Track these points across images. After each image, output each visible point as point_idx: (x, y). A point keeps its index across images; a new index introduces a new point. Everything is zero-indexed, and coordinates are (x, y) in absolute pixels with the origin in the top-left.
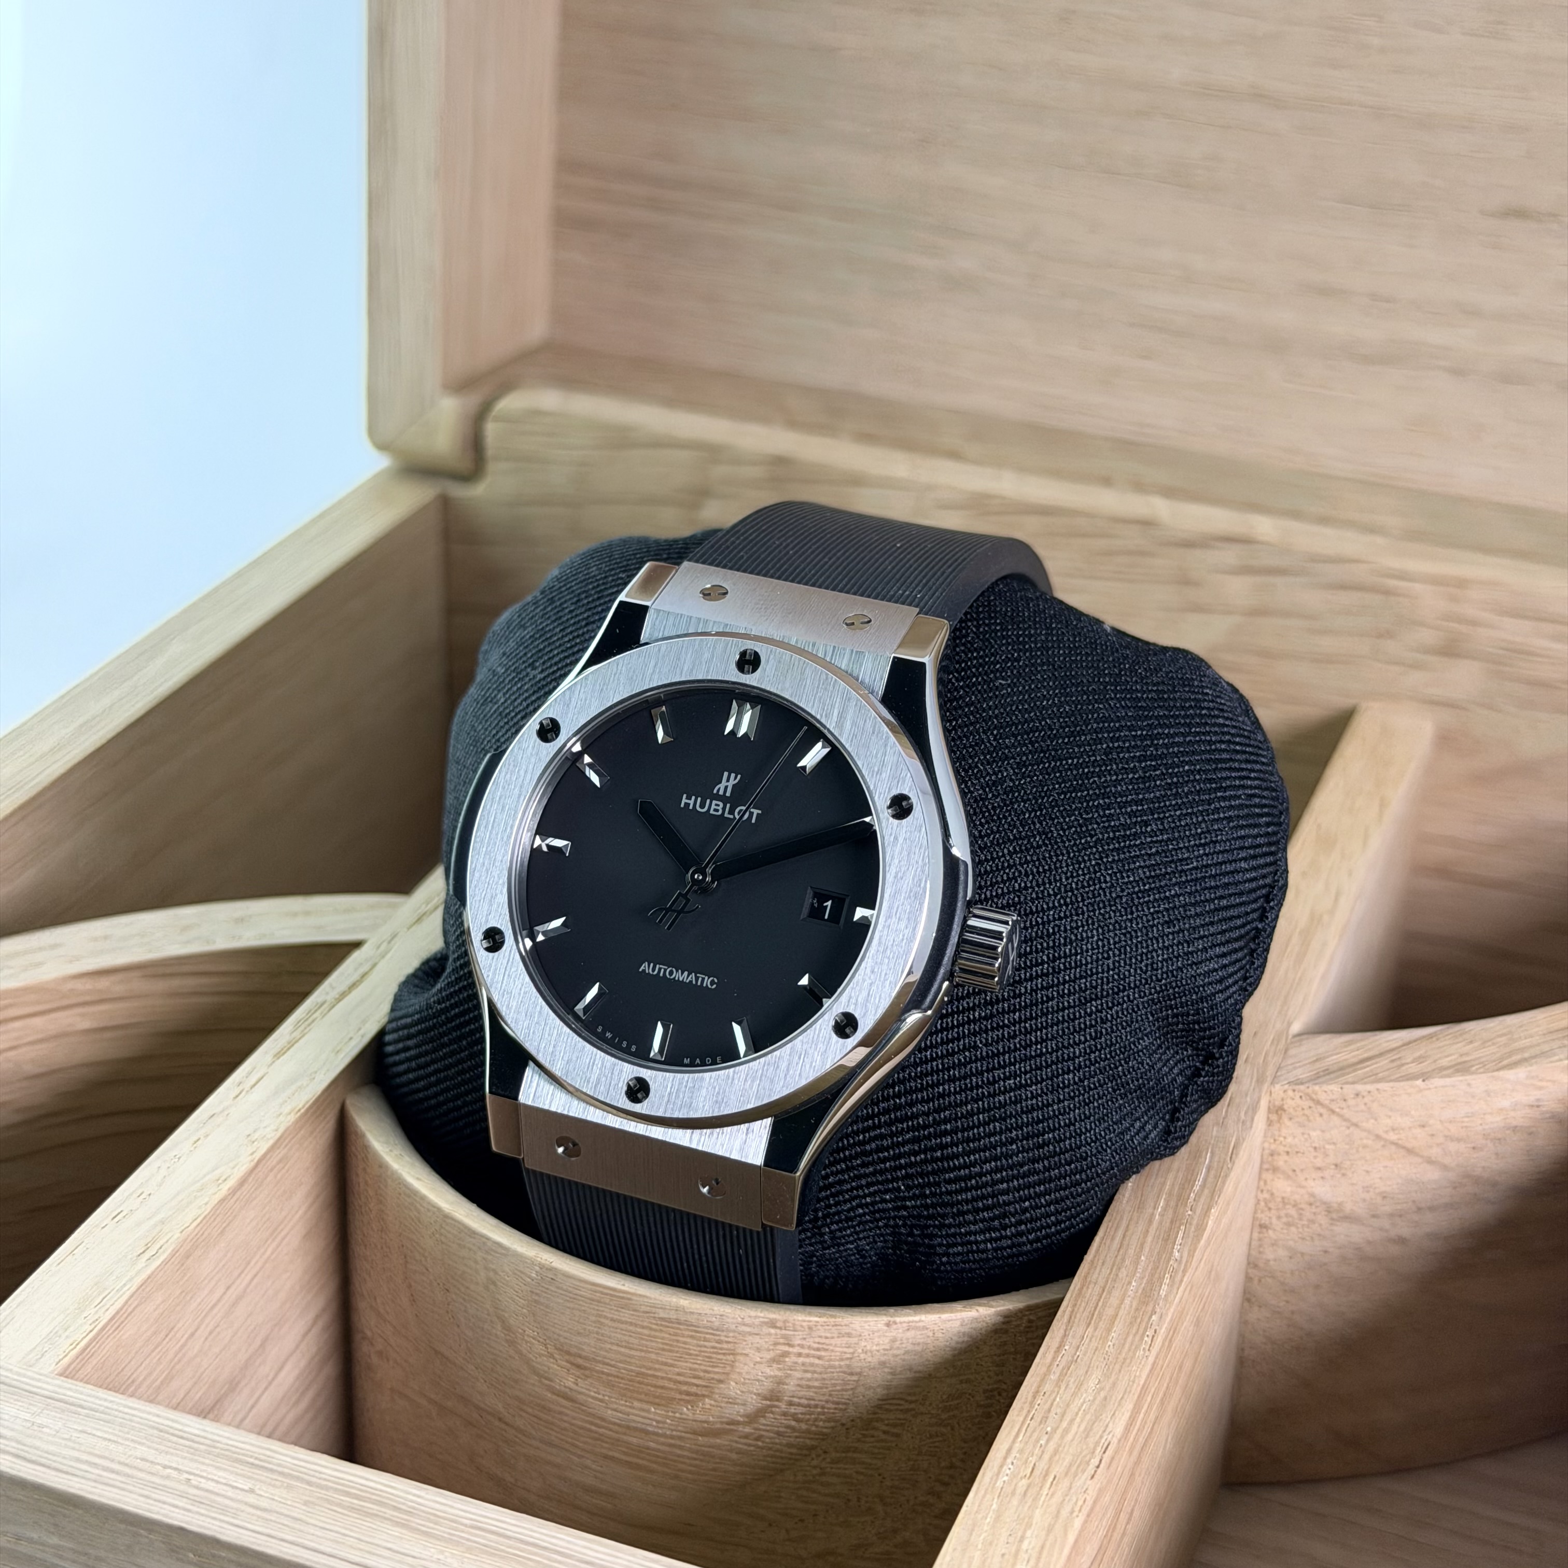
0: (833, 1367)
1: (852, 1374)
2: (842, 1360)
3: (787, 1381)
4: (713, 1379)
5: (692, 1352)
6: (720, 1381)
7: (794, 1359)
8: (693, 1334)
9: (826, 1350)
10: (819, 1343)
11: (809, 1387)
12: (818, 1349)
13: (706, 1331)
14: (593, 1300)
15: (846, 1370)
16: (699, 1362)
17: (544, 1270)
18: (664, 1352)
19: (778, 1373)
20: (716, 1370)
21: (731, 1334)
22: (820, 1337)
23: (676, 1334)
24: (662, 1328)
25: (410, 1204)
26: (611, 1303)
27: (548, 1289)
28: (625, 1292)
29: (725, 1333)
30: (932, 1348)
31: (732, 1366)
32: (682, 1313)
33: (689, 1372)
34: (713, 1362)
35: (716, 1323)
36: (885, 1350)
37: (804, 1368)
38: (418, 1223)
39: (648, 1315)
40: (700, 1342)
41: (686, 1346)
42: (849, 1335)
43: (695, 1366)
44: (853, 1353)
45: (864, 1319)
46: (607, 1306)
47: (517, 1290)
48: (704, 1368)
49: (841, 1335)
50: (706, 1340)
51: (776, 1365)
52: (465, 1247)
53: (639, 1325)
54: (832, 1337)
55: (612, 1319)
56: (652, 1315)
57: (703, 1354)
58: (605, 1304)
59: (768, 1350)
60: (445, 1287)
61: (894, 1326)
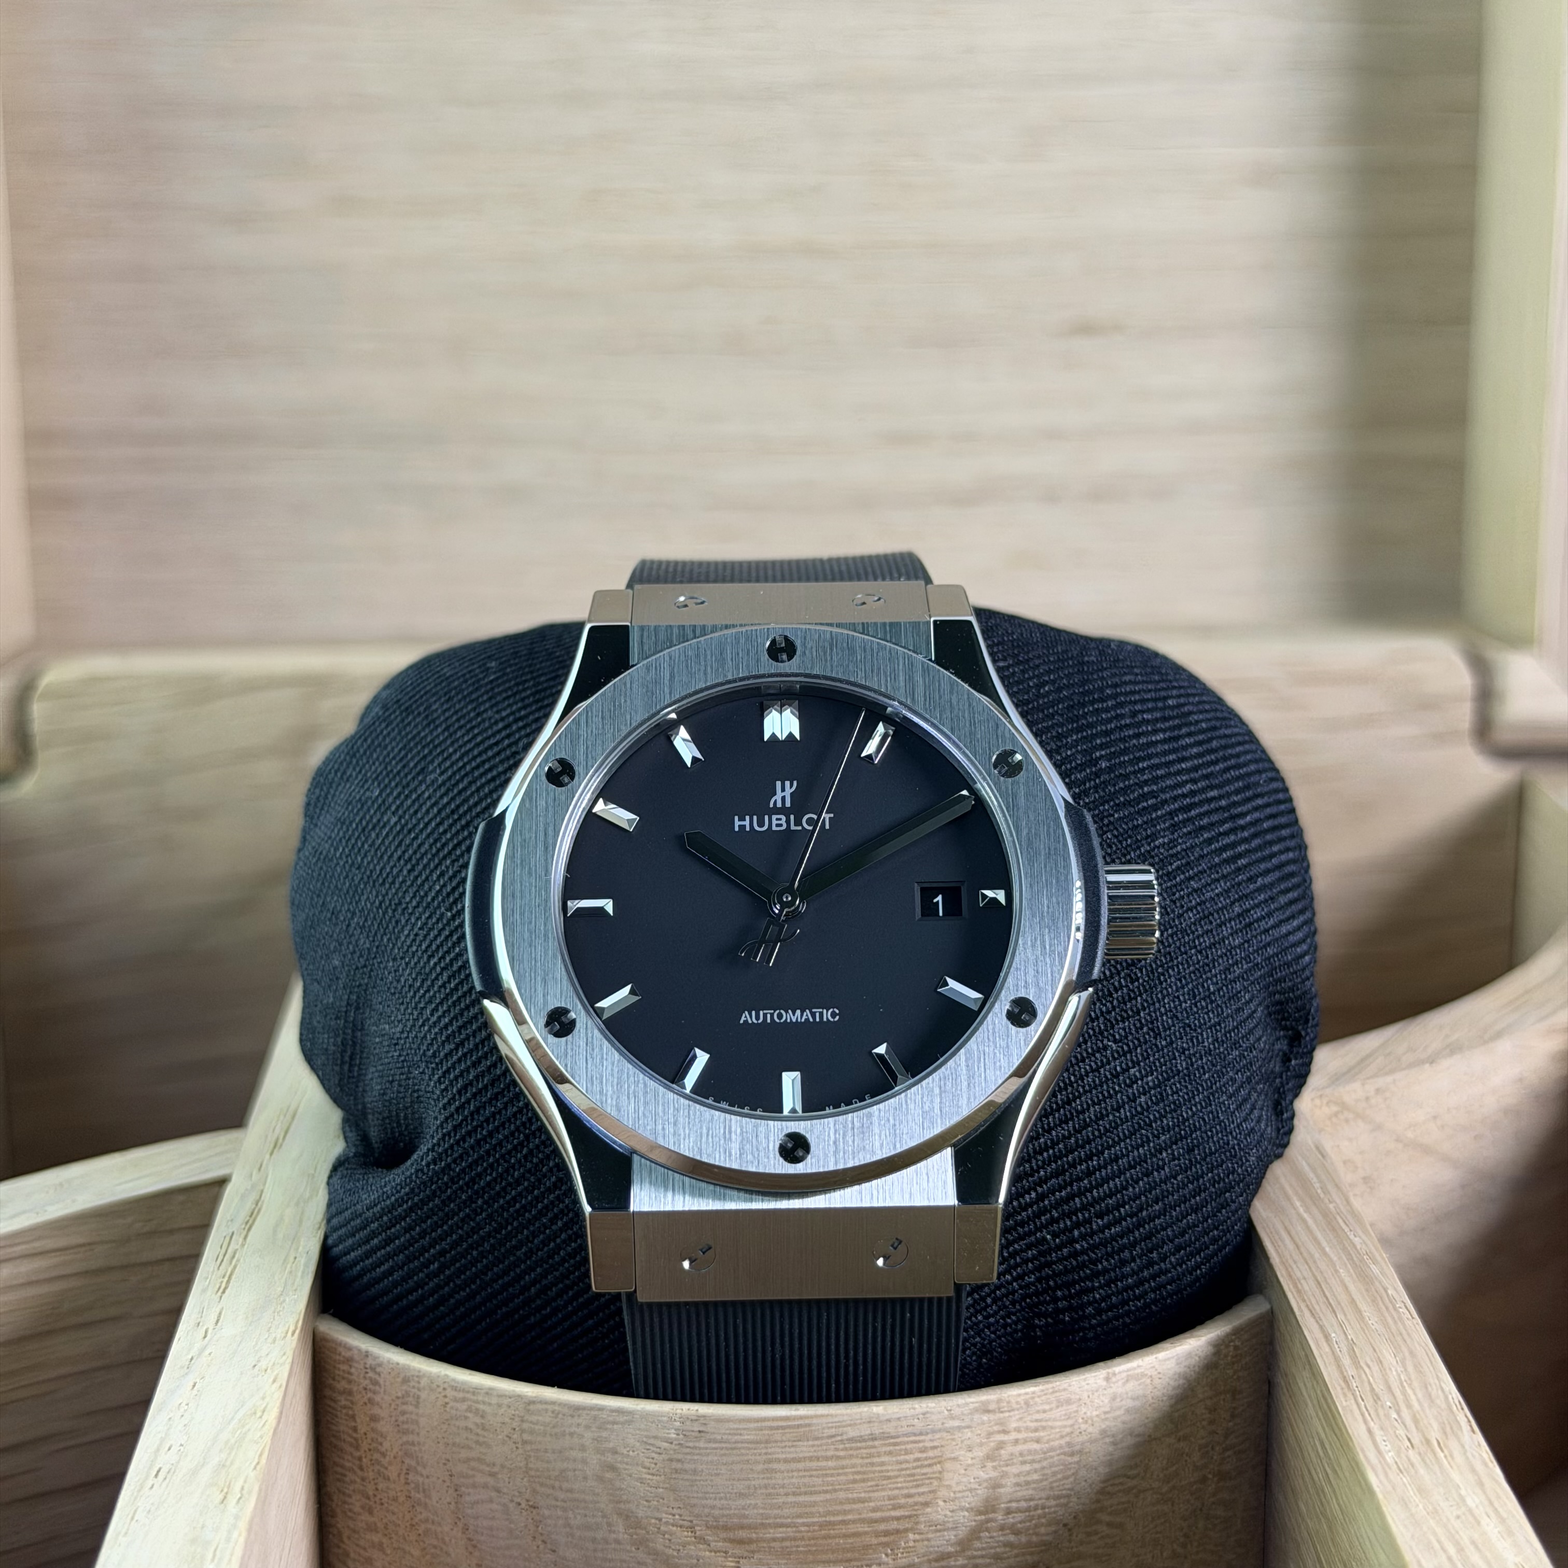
0: (1052, 1449)
1: (1072, 1454)
2: (1062, 1437)
3: (1003, 1482)
4: (916, 1504)
5: (890, 1474)
6: (926, 1504)
7: (1010, 1449)
8: (891, 1448)
9: (1044, 1428)
10: (1036, 1421)
11: (1027, 1483)
12: (1036, 1430)
13: (906, 1439)
14: (757, 1442)
15: (1067, 1449)
16: (899, 1485)
17: (688, 1423)
18: (856, 1486)
19: (993, 1474)
20: (921, 1490)
21: (937, 1436)
22: (1038, 1412)
23: (871, 1456)
24: (851, 1452)
25: (466, 1410)
26: (784, 1438)
27: (695, 1448)
28: (801, 1418)
29: (930, 1436)
30: (1151, 1401)
31: (940, 1479)
32: (876, 1424)
33: (887, 1502)
34: (916, 1480)
35: (919, 1425)
36: (1105, 1413)
37: (1020, 1459)
38: (480, 1432)
39: (833, 1440)
40: (899, 1458)
41: (884, 1468)
42: (1068, 1402)
43: (896, 1492)
44: (1072, 1426)
45: (1082, 1377)
46: (779, 1444)
47: (648, 1465)
48: (906, 1491)
49: (1060, 1404)
50: (907, 1452)
51: (990, 1464)
52: (563, 1434)
53: (822, 1457)
54: (1051, 1409)
55: (786, 1461)
56: (839, 1438)
57: (904, 1472)
58: (776, 1442)
59: (981, 1445)
60: (531, 1503)
61: (1114, 1379)
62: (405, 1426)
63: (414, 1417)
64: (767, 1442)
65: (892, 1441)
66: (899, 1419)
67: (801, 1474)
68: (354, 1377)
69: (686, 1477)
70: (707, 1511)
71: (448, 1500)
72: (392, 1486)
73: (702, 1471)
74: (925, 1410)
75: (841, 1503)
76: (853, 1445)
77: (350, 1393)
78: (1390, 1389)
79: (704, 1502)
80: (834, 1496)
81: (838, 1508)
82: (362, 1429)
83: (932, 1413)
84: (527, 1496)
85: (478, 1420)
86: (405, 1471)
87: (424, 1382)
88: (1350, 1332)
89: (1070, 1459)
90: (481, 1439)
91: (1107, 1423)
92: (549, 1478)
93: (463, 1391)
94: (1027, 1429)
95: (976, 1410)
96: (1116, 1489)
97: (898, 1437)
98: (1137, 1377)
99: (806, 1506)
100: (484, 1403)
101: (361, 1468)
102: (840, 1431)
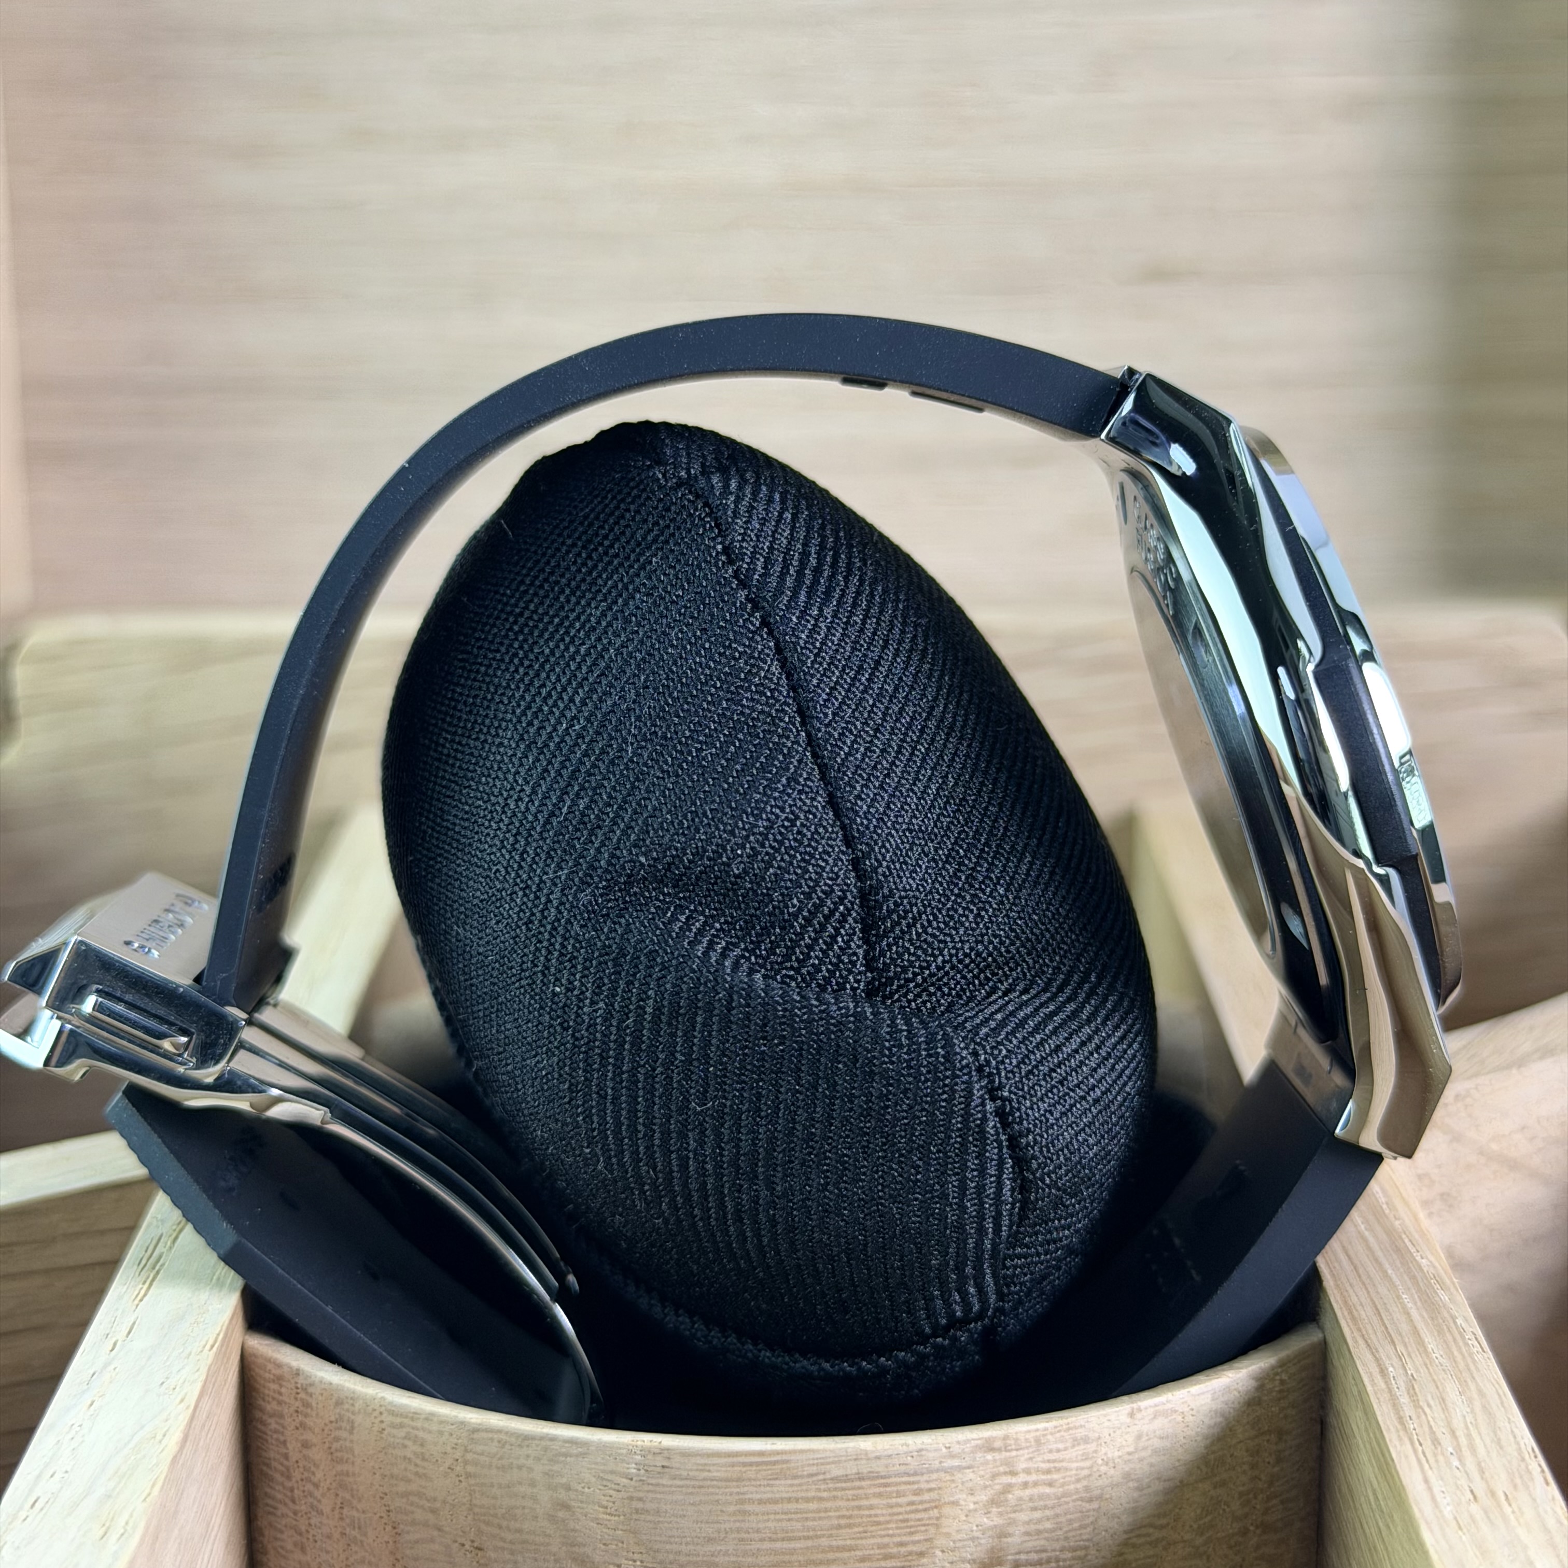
0: (1068, 1494)
1: (1090, 1500)
2: (1078, 1481)
3: (1011, 1530)
4: (910, 1553)
5: (881, 1519)
6: (921, 1554)
7: (1018, 1493)
8: (882, 1489)
9: (1058, 1470)
10: (1049, 1461)
11: (1039, 1532)
12: (1048, 1472)
13: (898, 1480)
14: (727, 1480)
15: (1084, 1495)
16: (891, 1532)
17: (650, 1457)
18: (840, 1531)
19: (998, 1521)
20: (916, 1537)
21: (934, 1476)
22: (1051, 1451)
23: (857, 1498)
24: (835, 1493)
25: (405, 1438)
26: (759, 1476)
27: (658, 1485)
28: (778, 1453)
29: (926, 1477)
30: (1184, 1441)
31: (937, 1526)
32: (864, 1462)
33: (878, 1551)
34: (911, 1527)
35: (914, 1464)
36: (1129, 1454)
37: (1031, 1504)
38: (419, 1462)
39: (815, 1478)
40: (890, 1501)
41: (872, 1512)
42: (1086, 1440)
43: (886, 1540)
44: (1091, 1467)
45: (1102, 1412)
46: (753, 1483)
47: (605, 1503)
48: (898, 1539)
49: (1076, 1442)
50: (899, 1494)
51: (994, 1510)
52: (511, 1466)
53: (802, 1498)
54: (1066, 1449)
55: (761, 1502)
56: (821, 1477)
57: (896, 1517)
58: (750, 1480)
59: (986, 1487)
60: (476, 1545)
61: (1138, 1416)
62: (339, 1454)
63: (348, 1444)
64: (738, 1480)
65: (883, 1481)
66: (890, 1456)
67: (778, 1517)
68: (285, 1398)
69: (649, 1518)
70: (671, 1557)
71: (386, 1538)
72: (325, 1521)
73: (666, 1512)
74: (920, 1446)
75: (823, 1552)
76: (839, 1485)
77: (281, 1416)
78: (1453, 1433)
79: (668, 1547)
80: (816, 1542)
81: (820, 1556)
82: (294, 1456)
83: (927, 1450)
84: (472, 1535)
85: (417, 1449)
86: (339, 1505)
87: (358, 1405)
88: (1409, 1365)
89: (1088, 1506)
90: (421, 1471)
91: (1132, 1466)
92: (495, 1516)
93: (401, 1415)
94: (1038, 1471)
95: (978, 1448)
96: (1142, 1540)
97: (889, 1477)
98: (1165, 1414)
99: (783, 1554)
100: (423, 1429)
101: (294, 1502)
102: (823, 1468)
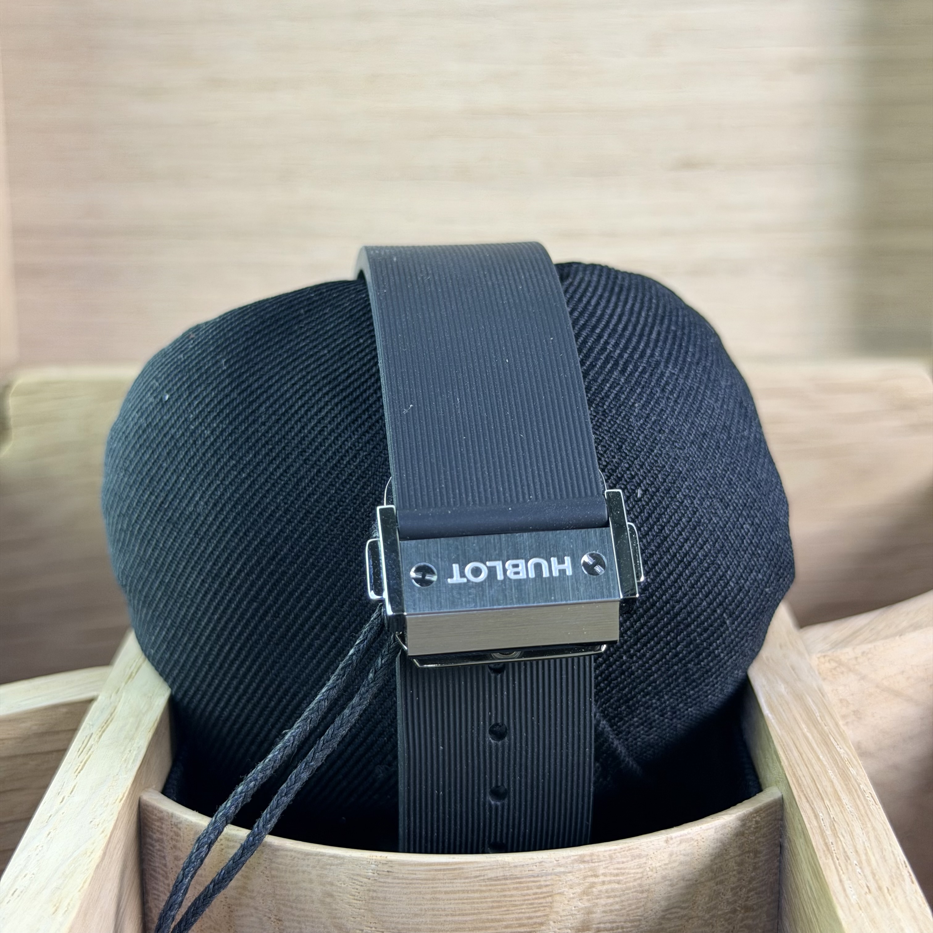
0: (629, 889)
1: (642, 892)
2: (635, 880)
3: (595, 909)
4: (534, 923)
5: (517, 903)
6: (542, 924)
7: (599, 887)
9: (623, 874)
10: (617, 869)
11: (611, 911)
13: (528, 879)
14: (427, 880)
15: (639, 889)
16: (523, 911)
17: (382, 867)
18: (493, 910)
19: (587, 904)
20: (537, 914)
21: (550, 878)
22: (618, 863)
23: (503, 890)
24: (490, 888)
26: (445, 877)
27: (385, 882)
28: (456, 863)
29: (544, 878)
30: (698, 857)
31: (551, 907)
32: (507, 869)
33: (515, 922)
34: (536, 907)
35: (537, 871)
36: (665, 864)
37: (607, 894)
39: (478, 879)
40: (523, 892)
41: (513, 899)
42: (639, 856)
43: (521, 915)
44: (642, 873)
45: (649, 840)
46: (441, 881)
47: (354, 893)
48: (528, 915)
49: (633, 858)
50: (528, 888)
51: (585, 898)
52: (298, 871)
53: (471, 890)
54: (627, 862)
55: (446, 893)
56: (482, 878)
57: (527, 902)
58: (439, 879)
59: (580, 884)
60: (277, 917)
61: (671, 842)
64: (433, 879)
65: (518, 880)
66: (523, 866)
68: (164, 831)
69: (379, 902)
70: (393, 925)
73: (390, 898)
74: (541, 860)
75: (483, 922)
76: (493, 883)
77: (162, 841)
78: (857, 852)
79: (391, 919)
80: (479, 917)
81: (481, 925)
82: (170, 865)
83: (545, 862)
84: (275, 912)
88: (832, 812)
89: (641, 895)
91: (667, 872)
92: (289, 901)
93: (233, 841)
94: (611, 874)
95: (575, 861)
96: (673, 916)
97: (522, 878)
98: (687, 841)
99: (460, 923)
102: (483, 873)
